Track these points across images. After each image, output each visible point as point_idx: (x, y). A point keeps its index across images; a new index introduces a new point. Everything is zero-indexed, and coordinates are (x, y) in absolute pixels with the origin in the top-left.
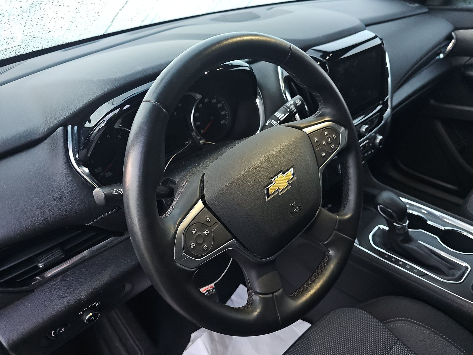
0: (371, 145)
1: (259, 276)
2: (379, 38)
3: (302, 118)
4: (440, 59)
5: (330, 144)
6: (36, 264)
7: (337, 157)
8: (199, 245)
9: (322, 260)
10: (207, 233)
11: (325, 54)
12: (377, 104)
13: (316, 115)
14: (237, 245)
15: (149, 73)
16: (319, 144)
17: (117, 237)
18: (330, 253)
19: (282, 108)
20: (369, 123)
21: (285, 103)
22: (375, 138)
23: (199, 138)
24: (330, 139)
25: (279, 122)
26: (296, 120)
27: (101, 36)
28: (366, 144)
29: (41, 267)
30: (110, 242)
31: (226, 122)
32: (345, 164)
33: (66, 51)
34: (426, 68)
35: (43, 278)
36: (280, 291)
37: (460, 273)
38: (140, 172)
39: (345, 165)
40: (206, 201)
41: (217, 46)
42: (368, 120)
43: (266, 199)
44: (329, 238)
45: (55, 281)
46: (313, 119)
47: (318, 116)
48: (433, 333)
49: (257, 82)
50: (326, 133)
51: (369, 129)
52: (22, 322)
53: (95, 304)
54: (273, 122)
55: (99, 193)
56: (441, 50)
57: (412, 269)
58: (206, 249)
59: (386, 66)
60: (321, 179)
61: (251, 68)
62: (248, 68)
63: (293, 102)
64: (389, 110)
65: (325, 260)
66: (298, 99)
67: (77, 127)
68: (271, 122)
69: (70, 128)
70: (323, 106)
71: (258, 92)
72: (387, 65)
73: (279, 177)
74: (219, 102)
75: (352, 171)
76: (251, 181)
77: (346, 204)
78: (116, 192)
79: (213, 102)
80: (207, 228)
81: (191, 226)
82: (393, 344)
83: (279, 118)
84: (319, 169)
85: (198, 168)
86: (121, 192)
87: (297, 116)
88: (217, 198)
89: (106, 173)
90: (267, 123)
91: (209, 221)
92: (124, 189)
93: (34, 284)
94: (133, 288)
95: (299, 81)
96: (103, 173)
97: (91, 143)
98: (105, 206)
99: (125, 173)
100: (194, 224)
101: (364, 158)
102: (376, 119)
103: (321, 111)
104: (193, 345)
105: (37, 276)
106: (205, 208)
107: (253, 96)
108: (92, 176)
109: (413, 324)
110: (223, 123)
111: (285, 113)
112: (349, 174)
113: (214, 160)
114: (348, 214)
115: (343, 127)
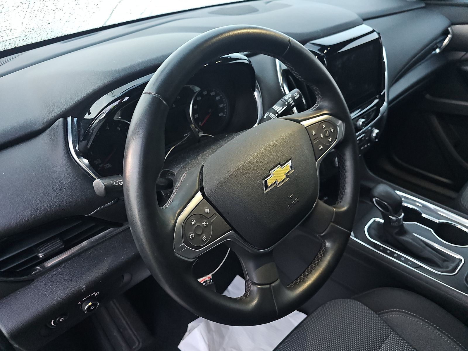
0: (367, 138)
1: (257, 267)
2: (377, 32)
3: (299, 111)
4: (436, 54)
5: (328, 137)
6: (37, 254)
7: (333, 150)
8: (197, 236)
9: (319, 251)
10: (206, 224)
11: (323, 47)
12: (373, 98)
13: (314, 108)
14: (235, 236)
15: (149, 65)
16: (317, 137)
17: (116, 228)
18: (326, 245)
19: (280, 101)
20: (365, 117)
21: (283, 97)
22: (371, 132)
23: (197, 130)
24: (327, 132)
25: (277, 115)
26: (293, 113)
27: (99, 28)
28: (362, 137)
29: (41, 257)
30: (109, 233)
31: (225, 115)
32: (342, 157)
33: (65, 43)
34: (423, 63)
35: (43, 267)
36: (278, 282)
37: (454, 265)
40: (205, 193)
41: (217, 39)
42: (364, 114)
43: (264, 191)
44: (327, 228)
45: (55, 271)
46: (311, 112)
47: (316, 110)
48: (427, 324)
49: (255, 74)
50: (324, 126)
51: (366, 123)
52: (22, 311)
53: (94, 293)
54: (271, 115)
55: (99, 184)
56: (438, 45)
57: (406, 261)
58: (204, 240)
59: (383, 61)
60: (318, 173)
61: (250, 62)
62: (247, 61)
63: (291, 95)
64: (385, 104)
65: (322, 251)
66: (296, 93)
67: (76, 118)
68: (269, 115)
69: (69, 119)
70: (321, 99)
71: (256, 85)
72: (384, 59)
73: (277, 169)
74: (217, 95)
75: (349, 164)
76: (249, 173)
77: (343, 196)
78: (116, 183)
79: (211, 94)
80: (206, 220)
81: (190, 217)
82: (387, 334)
83: (277, 111)
84: (316, 162)
85: (197, 160)
86: (121, 183)
87: (295, 109)
88: (216, 190)
89: (105, 164)
90: (265, 116)
91: (207, 212)
92: (124, 180)
93: (35, 274)
94: (131, 279)
95: (297, 75)
96: (102, 164)
97: (91, 135)
98: (104, 197)
99: (125, 164)
100: (193, 215)
101: (361, 151)
102: (373, 113)
103: (319, 104)
104: (190, 335)
105: (37, 266)
106: (204, 199)
107: (251, 90)
108: (91, 167)
109: (407, 315)
110: (222, 116)
111: (283, 106)
112: (345, 167)
113: (213, 152)
114: (344, 206)
115: (341, 120)
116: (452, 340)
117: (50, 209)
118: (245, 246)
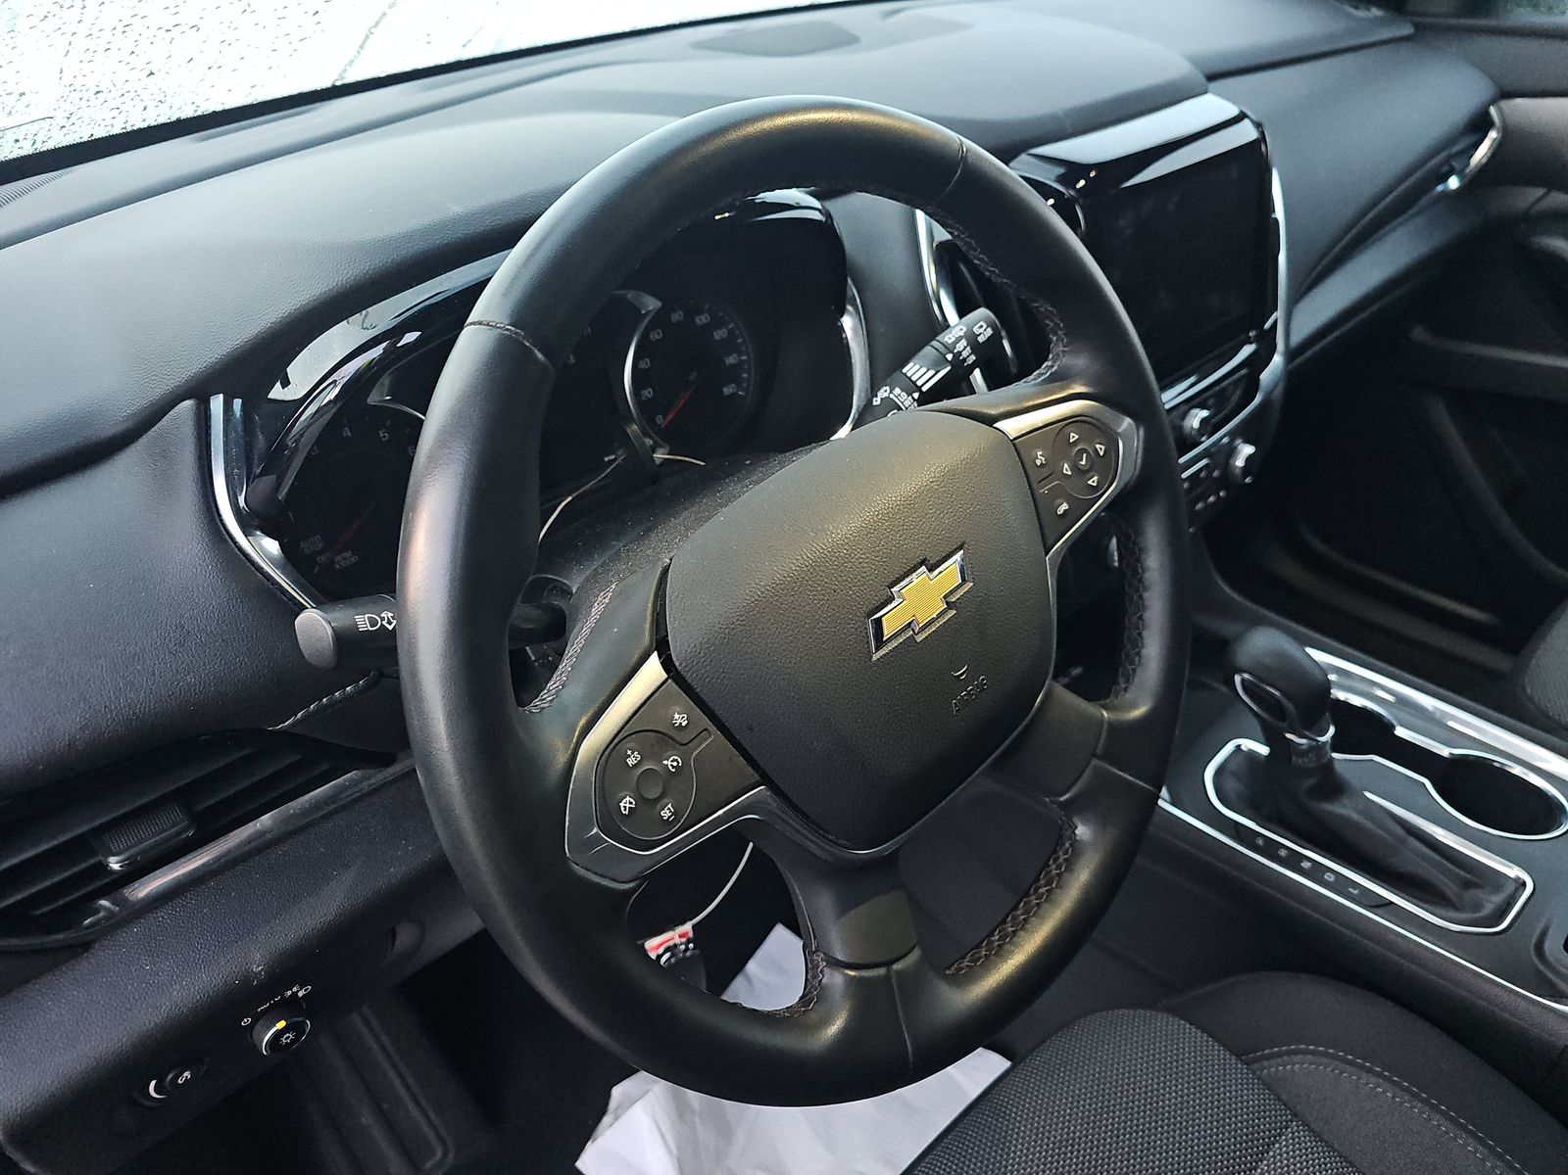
0: (1216, 474)
1: (844, 907)
2: (1252, 121)
3: (993, 383)
4: (1449, 195)
5: (1087, 471)
6: (101, 858)
7: (1103, 514)
8: (646, 804)
9: (1053, 853)
10: (675, 764)
11: (1073, 170)
12: (1240, 339)
13: (1040, 374)
14: (774, 803)
16: (1051, 471)
17: (372, 771)
18: (1077, 832)
19: (928, 349)
20: (1211, 402)
21: (938, 335)
22: (1231, 451)
23: (651, 442)
24: (1085, 455)
25: (916, 395)
26: (973, 392)
28: (1200, 470)
29: (116, 867)
30: (348, 786)
31: (741, 390)
32: (1133, 539)
34: (1401, 224)
35: (122, 902)
36: (915, 955)
37: (1497, 899)
38: (453, 562)
39: (1134, 543)
40: (674, 659)
41: (720, 142)
42: (1209, 393)
43: (870, 655)
44: (1076, 781)
45: (162, 914)
46: (1029, 390)
47: (1049, 380)
48: (1407, 1097)
49: (845, 259)
50: (1074, 437)
51: (1212, 422)
52: (49, 1051)
53: (295, 990)
54: (899, 395)
55: (315, 625)
56: (1454, 163)
57: (1341, 885)
58: (669, 817)
59: (1273, 216)
60: (1053, 589)
61: (828, 215)
62: (817, 212)
63: (965, 329)
64: (1278, 359)
65: (1061, 854)
66: (981, 321)
67: (241, 400)
68: (892, 396)
69: (217, 403)
70: (1064, 347)
71: (849, 293)
72: (1274, 211)
73: (916, 581)
74: (717, 323)
75: (1155, 564)
76: (823, 595)
77: (1134, 670)
78: (373, 623)
79: (697, 320)
80: (678, 749)
81: (621, 740)
82: (1275, 1130)
83: (919, 383)
84: (1046, 555)
85: (648, 548)
86: (390, 623)
87: (977, 376)
88: (712, 648)
89: (337, 555)
90: (879, 399)
91: (681, 723)
92: (400, 612)
93: (92, 925)
94: (422, 939)
95: (987, 264)
96: (328, 554)
97: (290, 456)
98: (333, 668)
99: (405, 562)
100: (631, 734)
101: (1194, 516)
102: (1237, 389)
103: (1057, 363)
104: (616, 1124)
105: (102, 898)
106: (670, 681)
107: (833, 308)
108: (290, 567)
109: (1342, 1065)
110: (732, 394)
111: (937, 366)
112: (1144, 572)
113: (701, 521)
114: (1137, 705)
115: (1129, 417)
116: (1491, 1149)
117: (147, 708)
118: (807, 837)
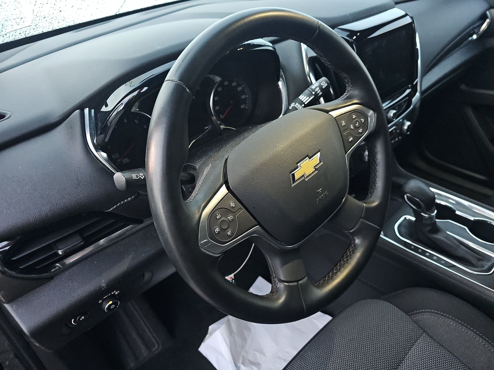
0: (398, 131)
1: (284, 263)
2: (410, 16)
3: (326, 101)
4: (473, 41)
5: (358, 128)
6: (56, 251)
7: (363, 143)
8: (223, 230)
9: (348, 248)
10: (231, 218)
11: (352, 33)
12: (406, 87)
13: (343, 97)
14: (262, 231)
15: (168, 52)
16: (347, 127)
17: (136, 225)
18: (356, 242)
19: (306, 91)
20: (397, 108)
21: (310, 86)
22: (403, 124)
23: (219, 122)
24: (358, 123)
25: (303, 105)
26: (320, 103)
27: (113, 16)
28: (393, 130)
29: (61, 253)
30: (130, 230)
31: (247, 107)
32: (373, 150)
33: (77, 32)
34: (458, 50)
35: (63, 265)
36: (305, 280)
37: (488, 264)
38: (163, 155)
40: (230, 186)
41: (242, 22)
42: (396, 105)
43: (291, 185)
44: (355, 226)
45: (74, 268)
46: (340, 102)
47: (346, 99)
48: (460, 325)
49: (280, 63)
50: (354, 117)
51: (397, 114)
52: (42, 309)
53: (114, 292)
54: (297, 105)
55: (119, 177)
56: (475, 30)
57: (439, 260)
58: (230, 234)
59: (417, 47)
60: (348, 163)
61: (275, 49)
62: (271, 48)
63: (318, 84)
64: (418, 94)
65: (351, 248)
66: (323, 82)
67: (94, 110)
68: (295, 106)
69: (86, 111)
70: (351, 88)
71: (281, 74)
73: (305, 162)
74: (239, 85)
75: (380, 157)
76: (276, 166)
77: (373, 191)
78: (137, 176)
79: (233, 85)
80: (232, 214)
81: (215, 211)
82: (418, 336)
83: (304, 102)
84: (346, 154)
85: (220, 154)
86: (142, 177)
87: (322, 99)
88: (242, 183)
89: (123, 159)
90: (291, 107)
91: (233, 206)
92: (145, 173)
93: (54, 271)
94: (152, 278)
95: (326, 61)
96: (120, 159)
97: (109, 128)
99: (148, 155)
100: (218, 209)
101: (391, 144)
102: (405, 104)
103: (349, 93)
104: (211, 337)
105: (57, 263)
106: (229, 193)
107: (276, 79)
108: (110, 161)
109: (439, 316)
110: (244, 108)
111: (310, 95)
112: (376, 160)
113: (236, 145)
114: (375, 201)
115: (372, 110)
116: (487, 341)
117: (69, 205)
118: (271, 241)
